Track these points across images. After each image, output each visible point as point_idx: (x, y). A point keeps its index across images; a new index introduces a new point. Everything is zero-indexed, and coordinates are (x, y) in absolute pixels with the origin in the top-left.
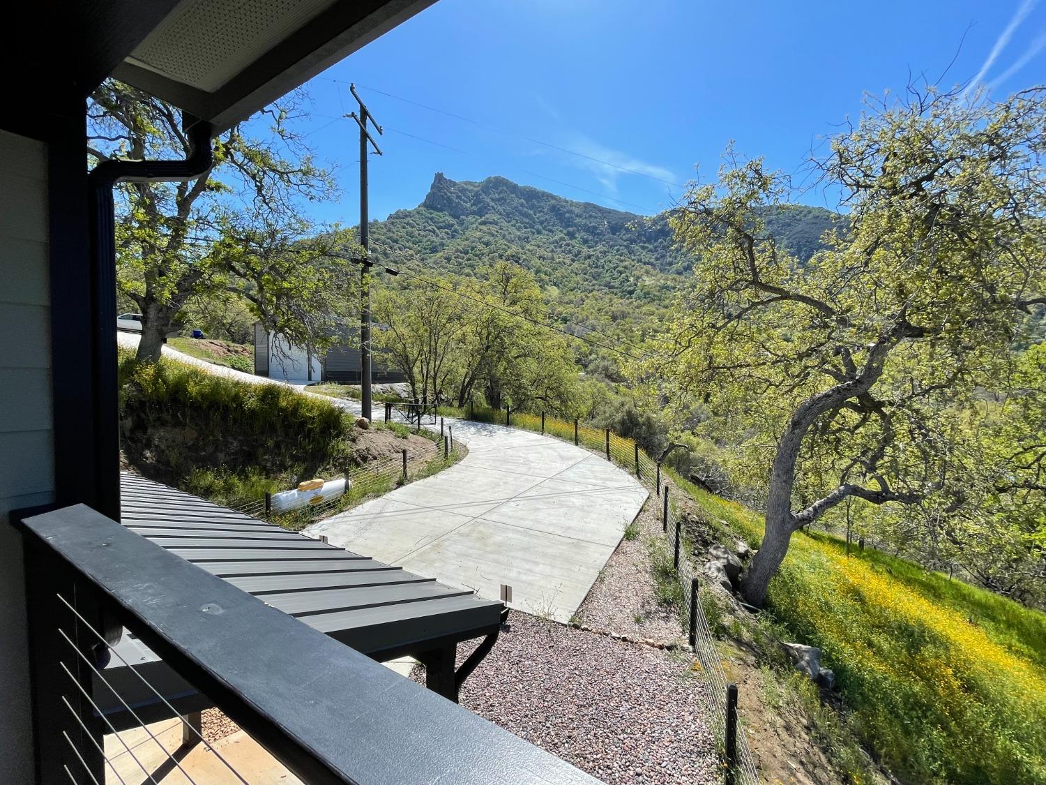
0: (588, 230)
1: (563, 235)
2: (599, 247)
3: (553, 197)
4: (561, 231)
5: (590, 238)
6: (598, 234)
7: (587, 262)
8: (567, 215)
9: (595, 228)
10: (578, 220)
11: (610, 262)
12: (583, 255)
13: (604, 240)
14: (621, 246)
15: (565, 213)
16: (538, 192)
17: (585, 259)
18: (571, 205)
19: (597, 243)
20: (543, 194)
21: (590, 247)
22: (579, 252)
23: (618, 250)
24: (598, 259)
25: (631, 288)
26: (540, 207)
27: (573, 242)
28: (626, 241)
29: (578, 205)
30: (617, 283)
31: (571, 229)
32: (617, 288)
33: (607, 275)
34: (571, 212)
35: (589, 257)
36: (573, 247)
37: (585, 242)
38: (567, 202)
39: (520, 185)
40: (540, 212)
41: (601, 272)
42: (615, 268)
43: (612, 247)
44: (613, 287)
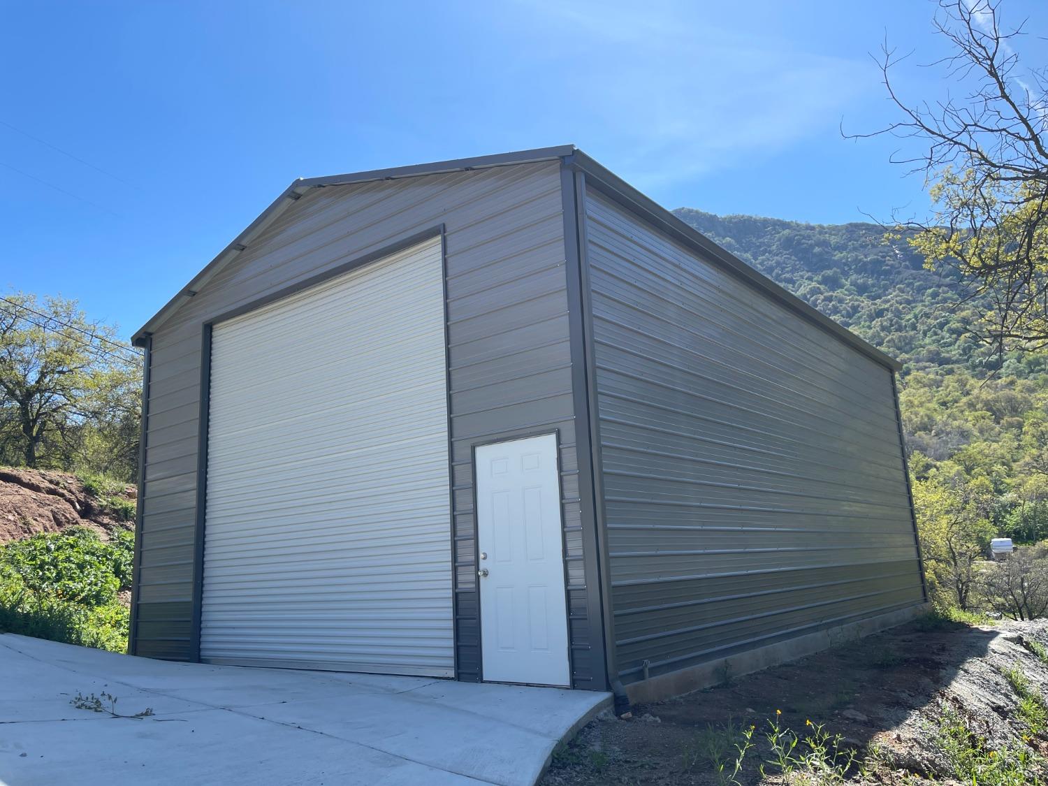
0: (862, 268)
1: (814, 284)
2: (893, 295)
3: (785, 225)
4: (810, 279)
5: (870, 281)
6: (887, 273)
7: (877, 323)
8: (817, 250)
9: (877, 263)
10: (838, 256)
11: (927, 316)
12: (864, 312)
13: (901, 282)
14: (939, 286)
15: (812, 246)
16: (756, 221)
17: (871, 318)
18: (820, 233)
19: (886, 288)
20: (765, 222)
21: (874, 298)
22: (855, 309)
23: (935, 295)
24: (898, 314)
25: (994, 358)
26: (763, 244)
27: (838, 293)
28: (947, 276)
29: (835, 230)
30: (954, 352)
31: (829, 272)
32: (957, 362)
33: (927, 340)
34: (825, 244)
35: (880, 314)
36: (841, 301)
37: (862, 289)
38: (813, 228)
39: (722, 214)
40: (763, 253)
41: (912, 338)
42: (941, 326)
43: (920, 290)
44: (948, 361)
